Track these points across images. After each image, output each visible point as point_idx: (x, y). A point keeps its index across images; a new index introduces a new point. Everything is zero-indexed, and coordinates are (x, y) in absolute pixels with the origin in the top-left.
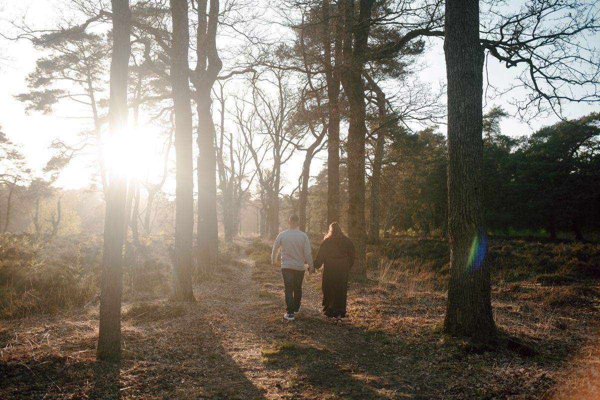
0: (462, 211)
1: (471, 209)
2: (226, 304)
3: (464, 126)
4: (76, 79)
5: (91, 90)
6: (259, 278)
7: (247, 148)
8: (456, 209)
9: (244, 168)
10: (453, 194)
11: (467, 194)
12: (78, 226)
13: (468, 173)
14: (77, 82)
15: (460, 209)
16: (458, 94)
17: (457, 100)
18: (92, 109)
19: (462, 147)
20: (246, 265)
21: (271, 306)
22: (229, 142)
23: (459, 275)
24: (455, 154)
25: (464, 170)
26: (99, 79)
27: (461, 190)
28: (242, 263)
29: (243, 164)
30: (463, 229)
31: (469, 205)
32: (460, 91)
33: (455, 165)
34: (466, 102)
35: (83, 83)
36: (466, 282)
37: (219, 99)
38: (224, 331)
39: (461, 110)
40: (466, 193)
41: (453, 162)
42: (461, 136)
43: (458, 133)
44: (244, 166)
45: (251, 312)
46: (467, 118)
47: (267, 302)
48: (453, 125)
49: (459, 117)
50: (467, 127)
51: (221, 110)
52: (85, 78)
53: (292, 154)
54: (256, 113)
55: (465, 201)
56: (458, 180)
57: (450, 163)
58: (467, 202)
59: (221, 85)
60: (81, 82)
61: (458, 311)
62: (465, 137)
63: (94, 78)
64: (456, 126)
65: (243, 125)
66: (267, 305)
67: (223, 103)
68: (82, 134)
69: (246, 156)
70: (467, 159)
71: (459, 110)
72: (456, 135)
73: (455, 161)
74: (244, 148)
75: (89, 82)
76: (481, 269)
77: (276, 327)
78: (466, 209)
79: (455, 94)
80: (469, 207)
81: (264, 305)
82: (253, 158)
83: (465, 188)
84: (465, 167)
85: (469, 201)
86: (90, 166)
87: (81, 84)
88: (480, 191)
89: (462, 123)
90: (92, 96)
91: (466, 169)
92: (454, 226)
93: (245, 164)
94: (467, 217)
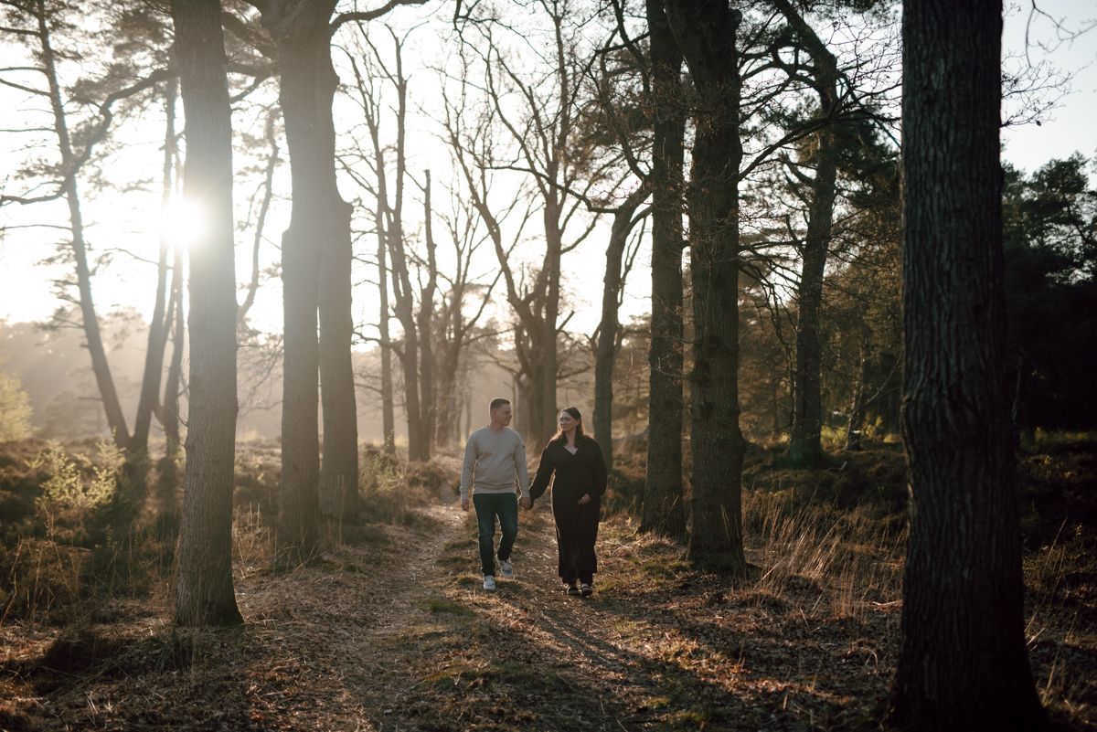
0: (938, 374)
1: (963, 368)
2: (330, 632)
3: (945, 129)
4: (9, 25)
5: (48, 58)
6: (456, 560)
7: (476, 212)
8: (922, 369)
9: (468, 263)
10: (914, 325)
11: (953, 324)
12: (22, 419)
13: (955, 265)
14: (11, 36)
15: (932, 368)
16: (929, 37)
17: (925, 53)
18: (50, 108)
19: (937, 189)
20: (442, 523)
21: (446, 639)
22: (424, 194)
23: (929, 558)
24: (920, 211)
25: (944, 257)
26: (72, 27)
27: (935, 311)
28: (428, 519)
29: (466, 253)
30: (938, 425)
31: (958, 358)
32: (935, 27)
33: (918, 241)
34: (950, 58)
35: (30, 38)
36: (949, 580)
37: (390, 76)
38: (283, 712)
39: (937, 81)
40: (949, 322)
41: (913, 231)
42: (935, 157)
43: (927, 150)
44: (469, 257)
45: (387, 654)
46: (954, 106)
47: (441, 629)
48: (915, 125)
49: (930, 102)
50: (952, 132)
51: (397, 107)
52: (33, 24)
53: (593, 225)
54: (497, 115)
55: (945, 343)
56: (927, 285)
57: (907, 235)
58: (953, 346)
59: (396, 39)
60: (22, 34)
61: (926, 664)
62: (948, 159)
63: (57, 25)
64: (923, 129)
65: (461, 148)
66: (438, 635)
67: (402, 88)
68: (30, 173)
69: (474, 230)
70: (954, 223)
71: (930, 81)
72: (923, 154)
73: (918, 229)
74: (467, 210)
75: (43, 34)
76: (994, 539)
77: (434, 700)
78: (948, 367)
79: (921, 35)
80: (958, 364)
81: (428, 636)
82: (490, 236)
83: (947, 307)
84: (946, 249)
85: (958, 345)
86: (51, 260)
87: (23, 40)
88: (989, 315)
89: (940, 119)
90: (49, 72)
91: (950, 252)
92: (915, 417)
93: (471, 251)
94: (950, 390)
